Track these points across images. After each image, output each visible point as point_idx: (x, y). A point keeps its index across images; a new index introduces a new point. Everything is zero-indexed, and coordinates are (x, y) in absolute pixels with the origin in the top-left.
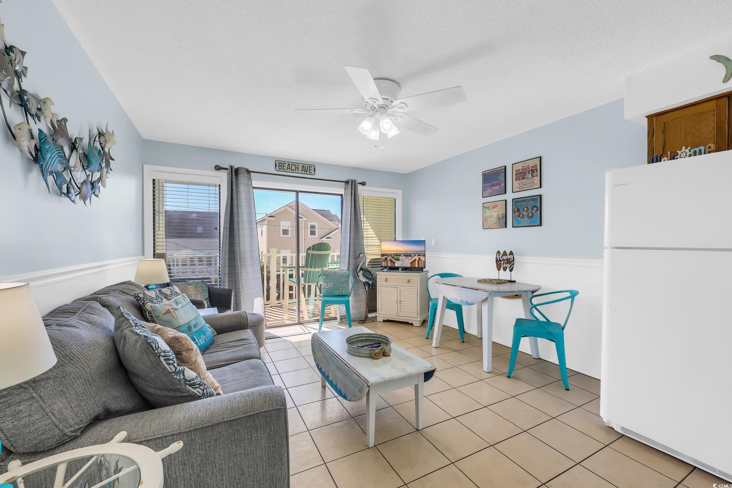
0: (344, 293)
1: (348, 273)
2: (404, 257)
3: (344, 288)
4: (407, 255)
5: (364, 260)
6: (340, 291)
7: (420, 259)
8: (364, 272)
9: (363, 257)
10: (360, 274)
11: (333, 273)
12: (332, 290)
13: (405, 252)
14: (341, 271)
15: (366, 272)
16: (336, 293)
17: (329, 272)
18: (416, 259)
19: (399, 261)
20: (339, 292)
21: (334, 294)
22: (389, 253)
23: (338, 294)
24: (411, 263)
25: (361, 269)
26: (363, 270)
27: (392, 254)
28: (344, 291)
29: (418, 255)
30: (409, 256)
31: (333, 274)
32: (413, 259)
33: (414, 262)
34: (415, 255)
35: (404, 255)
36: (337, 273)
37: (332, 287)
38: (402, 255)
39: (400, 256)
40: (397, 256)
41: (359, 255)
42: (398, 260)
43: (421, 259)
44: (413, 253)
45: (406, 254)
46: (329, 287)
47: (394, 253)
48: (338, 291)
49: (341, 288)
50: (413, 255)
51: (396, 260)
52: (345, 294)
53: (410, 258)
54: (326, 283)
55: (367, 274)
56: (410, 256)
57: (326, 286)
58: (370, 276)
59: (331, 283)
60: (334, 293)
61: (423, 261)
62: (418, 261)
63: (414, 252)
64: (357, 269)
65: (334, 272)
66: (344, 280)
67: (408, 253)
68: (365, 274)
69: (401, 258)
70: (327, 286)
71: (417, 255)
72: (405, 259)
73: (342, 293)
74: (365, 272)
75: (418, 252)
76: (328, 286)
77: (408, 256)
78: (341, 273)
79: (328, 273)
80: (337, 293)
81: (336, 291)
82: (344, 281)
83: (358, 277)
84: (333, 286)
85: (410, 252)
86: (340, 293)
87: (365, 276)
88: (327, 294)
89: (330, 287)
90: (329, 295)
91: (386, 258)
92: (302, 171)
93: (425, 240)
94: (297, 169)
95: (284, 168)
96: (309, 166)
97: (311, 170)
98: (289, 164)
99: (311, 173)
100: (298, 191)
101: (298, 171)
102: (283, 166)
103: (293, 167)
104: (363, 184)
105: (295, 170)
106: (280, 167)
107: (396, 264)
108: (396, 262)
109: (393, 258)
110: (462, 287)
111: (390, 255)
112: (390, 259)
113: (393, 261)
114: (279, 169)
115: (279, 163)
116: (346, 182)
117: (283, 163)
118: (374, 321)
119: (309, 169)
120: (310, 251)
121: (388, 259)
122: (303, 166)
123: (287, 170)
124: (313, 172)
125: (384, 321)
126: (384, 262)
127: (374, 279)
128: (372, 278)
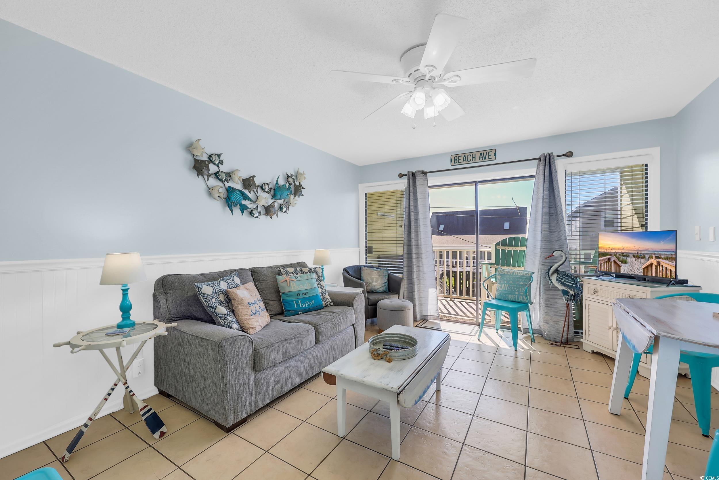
0: (521, 299)
1: (529, 275)
2: (634, 259)
3: (522, 294)
4: (638, 256)
5: (561, 260)
6: (516, 296)
7: (658, 263)
8: (559, 276)
9: (561, 256)
10: (554, 278)
11: (510, 273)
12: (506, 294)
13: (636, 252)
14: (521, 272)
15: (564, 276)
16: (511, 297)
17: (506, 271)
18: (652, 264)
19: (626, 265)
20: (514, 297)
21: (508, 299)
22: (614, 251)
23: (513, 300)
24: (644, 269)
25: (556, 271)
26: (558, 274)
27: (617, 253)
28: (521, 296)
29: (657, 257)
30: (642, 258)
31: (510, 274)
32: (648, 263)
33: (650, 268)
34: (651, 257)
35: (634, 256)
36: (514, 274)
37: (506, 290)
38: (631, 255)
39: (628, 256)
40: (624, 256)
41: (553, 252)
42: (625, 263)
43: (662, 264)
44: (647, 254)
45: (636, 255)
46: (503, 289)
47: (620, 251)
48: (513, 295)
49: (517, 293)
50: (647, 257)
51: (622, 262)
52: (522, 301)
53: (643, 260)
54: (500, 284)
55: (564, 279)
56: (643, 257)
57: (500, 287)
58: (570, 283)
59: (505, 285)
60: (508, 297)
61: (664, 268)
62: (656, 267)
63: (650, 252)
64: (549, 270)
65: (511, 273)
66: (523, 283)
67: (640, 253)
68: (560, 279)
69: (629, 259)
70: (501, 287)
71: (654, 256)
72: (636, 262)
73: (518, 298)
74: (562, 276)
75: (655, 252)
76: (502, 288)
77: (639, 257)
78: (520, 275)
79: (504, 273)
80: (512, 297)
81: (511, 295)
82: (522, 285)
83: (550, 282)
84: (507, 288)
85: (643, 252)
86: (515, 299)
87: (559, 281)
88: (499, 298)
89: (504, 289)
90: (502, 298)
91: (609, 259)
92: (479, 160)
93: (676, 231)
94: (474, 159)
95: (460, 161)
96: (489, 152)
97: (491, 155)
98: (465, 156)
99: (491, 158)
100: (477, 182)
101: (475, 160)
102: (459, 159)
103: (470, 158)
104: (569, 155)
105: (471, 160)
106: (456, 161)
107: (621, 268)
108: (623, 265)
109: (618, 259)
110: (633, 317)
111: (615, 255)
112: (614, 261)
113: (618, 264)
114: (455, 163)
115: (454, 157)
116: (539, 159)
117: (459, 157)
118: (579, 349)
119: (489, 155)
120: (499, 246)
121: (612, 260)
122: (481, 154)
123: (463, 162)
124: (493, 157)
125: (593, 352)
126: (606, 264)
127: (580, 288)
128: (574, 286)
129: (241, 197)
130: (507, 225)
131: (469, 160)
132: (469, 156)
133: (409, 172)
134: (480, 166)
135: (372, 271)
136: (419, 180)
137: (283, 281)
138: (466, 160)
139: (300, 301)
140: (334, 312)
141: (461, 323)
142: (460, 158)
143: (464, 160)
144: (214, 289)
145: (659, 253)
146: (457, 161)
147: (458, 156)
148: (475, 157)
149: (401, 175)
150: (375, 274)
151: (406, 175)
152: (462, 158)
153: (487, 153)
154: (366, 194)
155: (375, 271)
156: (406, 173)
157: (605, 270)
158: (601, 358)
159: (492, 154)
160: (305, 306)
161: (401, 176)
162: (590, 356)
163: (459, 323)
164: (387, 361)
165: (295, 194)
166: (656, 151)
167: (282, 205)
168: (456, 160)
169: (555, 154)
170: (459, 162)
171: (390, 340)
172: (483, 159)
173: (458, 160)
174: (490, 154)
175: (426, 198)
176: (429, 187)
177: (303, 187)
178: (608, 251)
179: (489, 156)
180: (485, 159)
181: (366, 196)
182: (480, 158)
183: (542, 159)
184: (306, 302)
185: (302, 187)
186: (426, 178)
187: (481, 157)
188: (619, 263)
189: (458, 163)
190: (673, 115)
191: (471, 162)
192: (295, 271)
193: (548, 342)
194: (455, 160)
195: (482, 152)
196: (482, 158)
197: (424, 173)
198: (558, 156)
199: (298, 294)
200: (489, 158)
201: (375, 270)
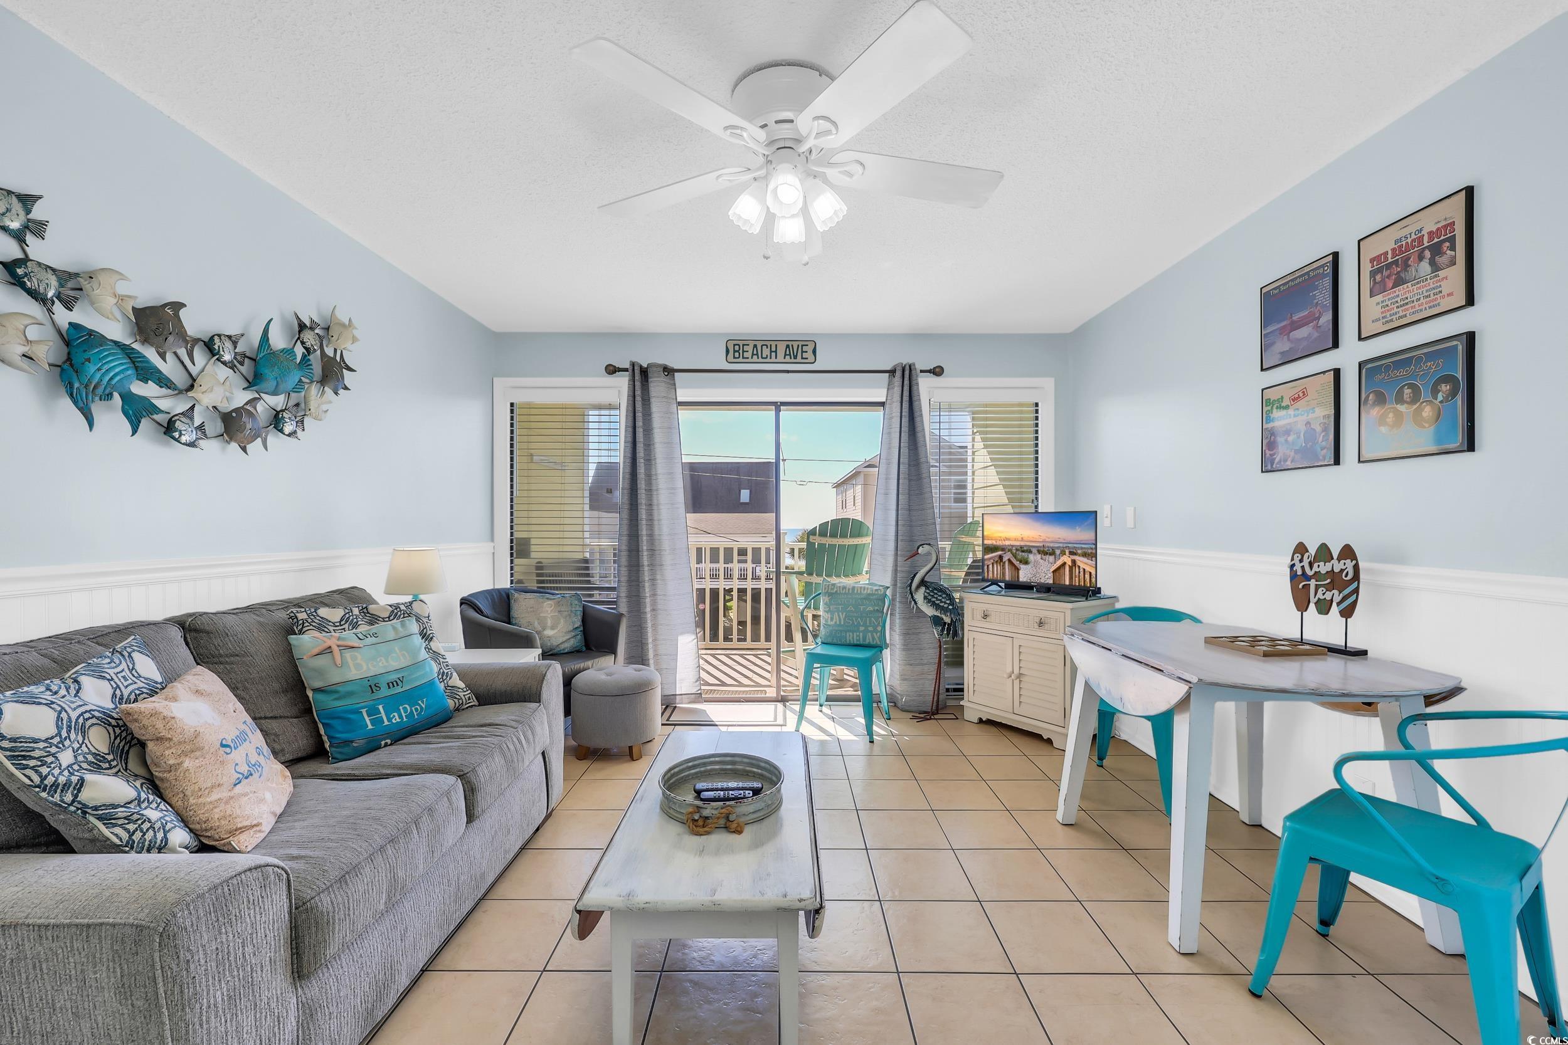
0: (869, 640)
1: (882, 593)
2: (1039, 556)
3: (870, 629)
4: (1045, 551)
5: (930, 561)
6: (861, 634)
7: (1074, 562)
8: (928, 591)
9: (929, 554)
10: (919, 596)
11: (847, 589)
12: (841, 631)
13: (1041, 545)
14: (867, 586)
15: (935, 592)
16: (851, 637)
17: (840, 587)
18: (1065, 563)
19: (1027, 566)
20: (857, 636)
21: (846, 641)
22: (1007, 543)
23: (855, 643)
24: (1053, 572)
25: (923, 583)
26: (927, 588)
27: (1013, 546)
28: (870, 634)
29: (1071, 553)
30: (1050, 554)
31: (847, 591)
32: (1059, 563)
33: (1062, 570)
34: (1063, 553)
35: (1039, 552)
36: (856, 592)
37: (842, 623)
38: (1034, 550)
39: (1030, 552)
40: (1023, 551)
41: (918, 548)
42: (1026, 562)
43: (1078, 563)
44: (1058, 548)
45: (1042, 549)
46: (836, 622)
47: (1017, 543)
48: (855, 634)
49: (862, 629)
50: (1058, 552)
51: (1021, 562)
52: (872, 643)
53: (1051, 558)
54: (829, 614)
55: (936, 596)
56: (1053, 553)
57: (829, 619)
58: (945, 603)
59: (840, 613)
60: (846, 637)
61: (1081, 570)
62: (1071, 568)
63: (1061, 545)
64: (911, 583)
65: (849, 589)
66: (872, 609)
67: (1048, 547)
68: (930, 597)
69: (1031, 557)
70: (832, 619)
71: (1067, 553)
72: (1041, 561)
73: (864, 638)
74: (932, 591)
75: (1069, 545)
76: (834, 620)
77: (1047, 553)
78: (865, 592)
79: (835, 590)
80: (853, 638)
81: (851, 634)
82: (871, 612)
83: (913, 602)
84: (844, 619)
85: (1052, 545)
86: (859, 640)
87: (929, 601)
88: (829, 640)
89: (838, 623)
90: (835, 641)
91: (1001, 557)
92: (785, 358)
93: (1096, 512)
94: (773, 354)
95: (746, 355)
96: (804, 344)
97: (807, 352)
98: (755, 346)
99: (807, 358)
100: (779, 404)
101: (776, 358)
102: (743, 351)
103: (766, 352)
104: (937, 371)
105: (769, 357)
106: (737, 355)
107: (1021, 572)
108: (1022, 566)
109: (1015, 556)
110: (1123, 655)
111: (1009, 550)
112: (1009, 560)
113: (1015, 566)
114: (734, 358)
115: (734, 345)
116: (892, 372)
117: (743, 345)
118: (957, 719)
119: (802, 352)
120: (814, 537)
121: (1005, 559)
122: (788, 346)
123: (752, 358)
124: (810, 355)
125: (981, 721)
126: (995, 566)
127: (957, 611)
128: (950, 607)
129: (127, 369)
130: (745, 495)
131: (764, 356)
132: (764, 347)
133: (633, 364)
134: (788, 372)
135: (541, 600)
136: (657, 386)
137: (316, 651)
138: (757, 354)
139: (380, 707)
140: (500, 725)
141: (747, 701)
142: (746, 348)
143: (753, 354)
144: (60, 713)
145: (1075, 545)
146: (739, 354)
147: (741, 343)
148: (776, 352)
149: (612, 368)
150: (549, 610)
151: (626, 370)
152: (750, 349)
153: (798, 345)
154: (512, 405)
155: (550, 602)
156: (627, 366)
157: (995, 576)
158: (994, 729)
159: (810, 349)
160: (398, 720)
161: (612, 370)
162: (975, 729)
163: (742, 701)
164: (734, 832)
165: (324, 380)
166: (1048, 383)
167: (282, 411)
168: (738, 351)
169: (919, 366)
170: (743, 358)
171: (696, 773)
172: (791, 358)
173: (741, 351)
174: (805, 349)
175: (673, 428)
176: (680, 404)
177: (347, 365)
178: (999, 543)
179: (804, 354)
180: (795, 357)
181: (512, 411)
182: (785, 355)
183: (898, 374)
184: (401, 708)
185: (345, 363)
186: (672, 382)
187: (788, 353)
188: (1017, 563)
189: (741, 360)
190: (1068, 331)
191: (768, 360)
192: (347, 616)
193: (910, 715)
194: (735, 351)
195: (790, 343)
196: (790, 355)
197: (669, 371)
198: (922, 371)
199: (373, 686)
200: (802, 358)
201: (548, 599)
